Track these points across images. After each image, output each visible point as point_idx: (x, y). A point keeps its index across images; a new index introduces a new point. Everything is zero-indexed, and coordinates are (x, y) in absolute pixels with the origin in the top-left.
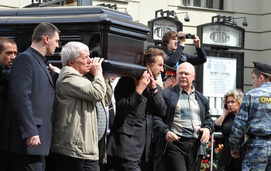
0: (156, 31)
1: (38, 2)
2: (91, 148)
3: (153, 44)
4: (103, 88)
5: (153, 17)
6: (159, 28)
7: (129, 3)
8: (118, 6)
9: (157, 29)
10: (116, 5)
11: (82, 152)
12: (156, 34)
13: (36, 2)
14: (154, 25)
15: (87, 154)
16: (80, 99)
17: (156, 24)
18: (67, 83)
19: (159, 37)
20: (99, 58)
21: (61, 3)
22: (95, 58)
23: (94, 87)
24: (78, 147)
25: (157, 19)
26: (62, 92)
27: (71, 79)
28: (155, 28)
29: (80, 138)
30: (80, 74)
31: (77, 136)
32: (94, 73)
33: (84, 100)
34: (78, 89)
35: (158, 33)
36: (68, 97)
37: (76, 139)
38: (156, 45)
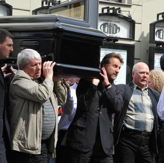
0: (158, 33)
1: (47, 5)
2: (33, 144)
3: (155, 45)
4: (48, 91)
5: (155, 20)
6: (161, 30)
7: (133, 6)
8: (122, 9)
9: (158, 31)
10: (120, 8)
11: (24, 147)
12: (158, 36)
13: (46, 5)
14: (156, 28)
15: (28, 149)
16: (27, 100)
17: (158, 26)
18: (16, 85)
19: (160, 38)
20: (51, 62)
21: (68, 7)
22: (48, 62)
23: (39, 90)
24: (21, 143)
25: (159, 22)
26: (13, 92)
27: (20, 82)
28: (156, 30)
29: (24, 135)
30: (29, 77)
31: (21, 132)
32: (46, 75)
33: (31, 100)
34: (25, 90)
35: (159, 34)
36: (17, 98)
37: (21, 134)
38: (157, 46)
